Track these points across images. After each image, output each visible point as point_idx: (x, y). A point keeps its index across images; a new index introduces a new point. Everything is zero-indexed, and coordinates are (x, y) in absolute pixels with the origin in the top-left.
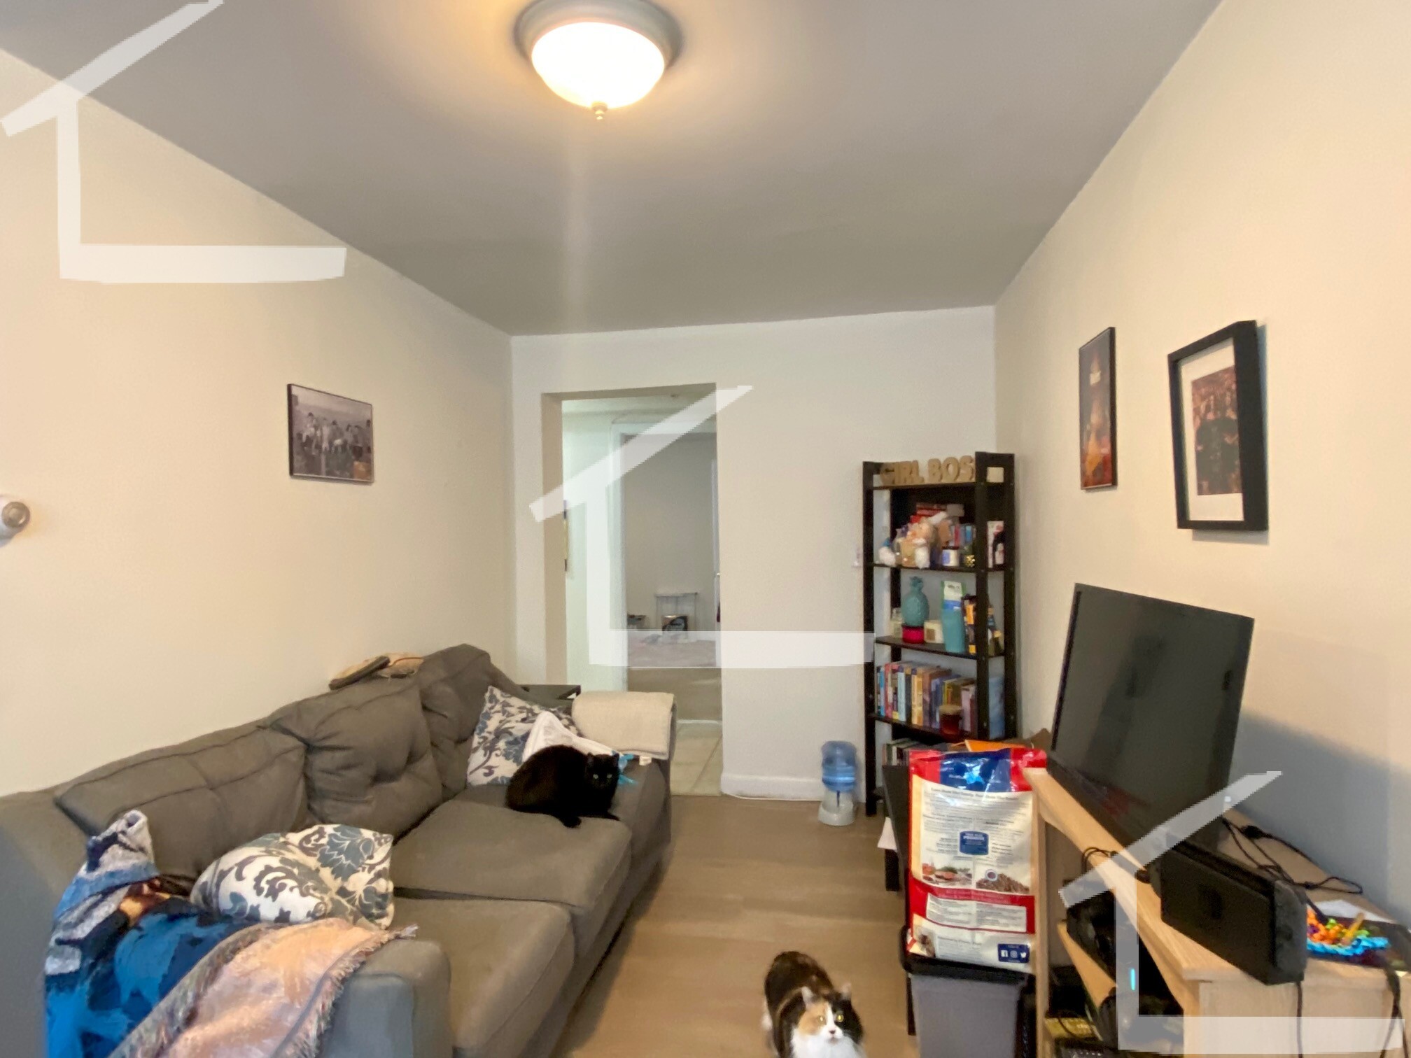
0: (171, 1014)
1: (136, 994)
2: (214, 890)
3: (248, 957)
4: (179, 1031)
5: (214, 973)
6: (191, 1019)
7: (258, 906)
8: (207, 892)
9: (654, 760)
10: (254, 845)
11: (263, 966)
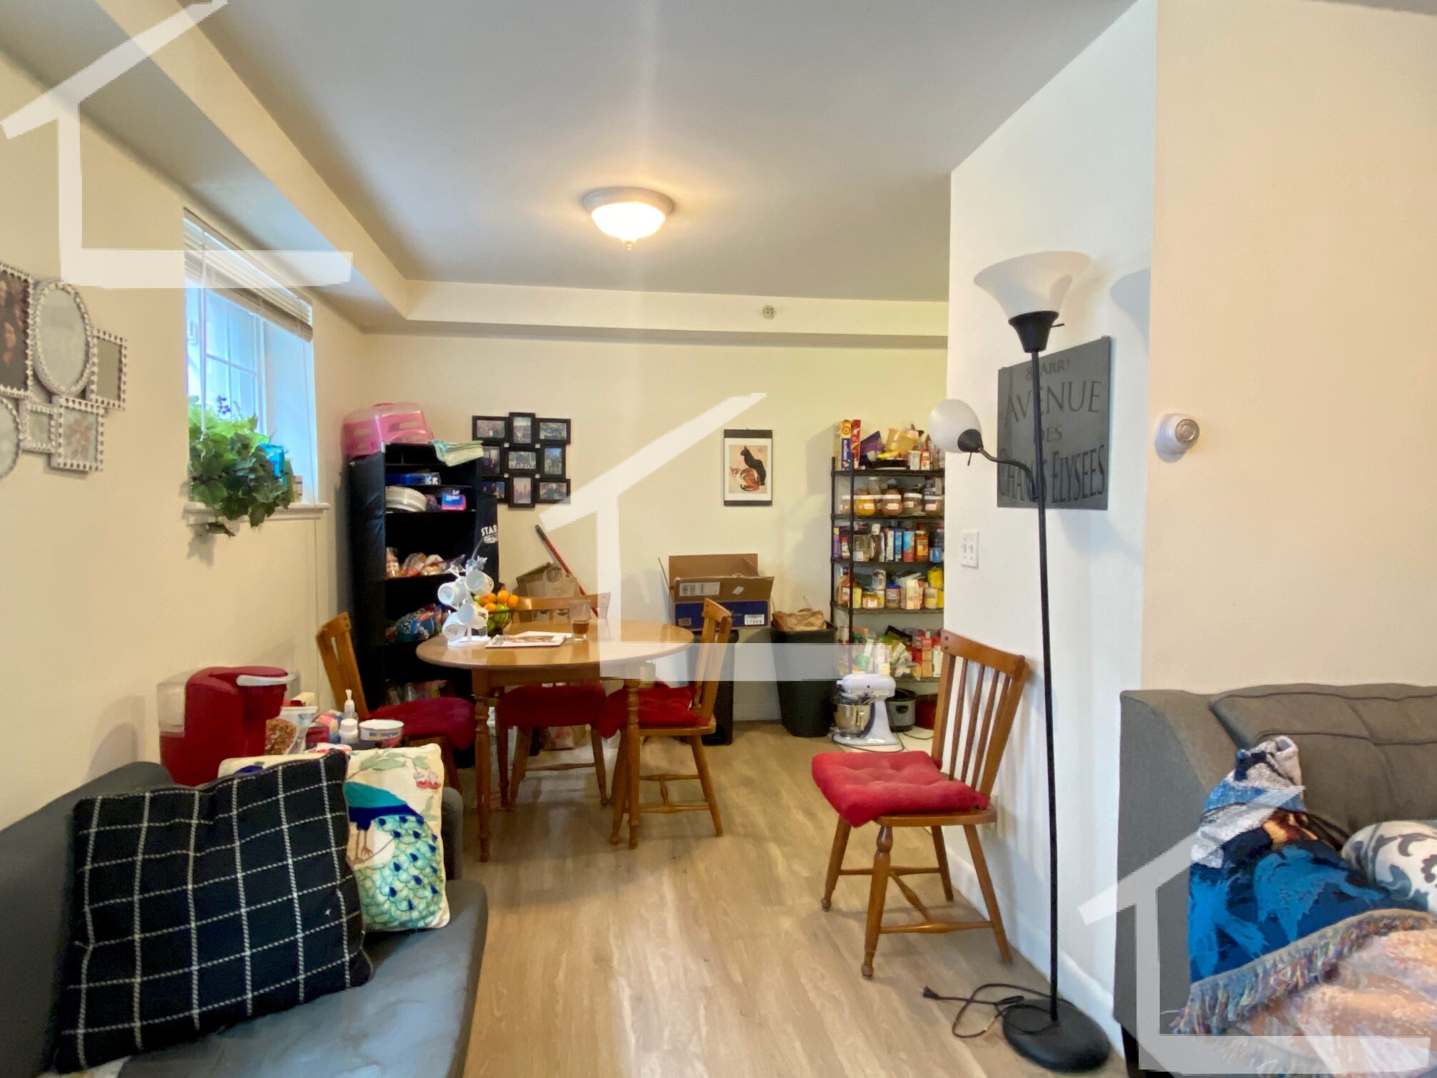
0: (1310, 958)
1: (1273, 919)
2: (1370, 854)
3: (1407, 942)
4: (1313, 982)
5: (1360, 942)
6: (1331, 974)
7: (1426, 894)
8: (1363, 852)
10: (1428, 824)
11: (1425, 961)
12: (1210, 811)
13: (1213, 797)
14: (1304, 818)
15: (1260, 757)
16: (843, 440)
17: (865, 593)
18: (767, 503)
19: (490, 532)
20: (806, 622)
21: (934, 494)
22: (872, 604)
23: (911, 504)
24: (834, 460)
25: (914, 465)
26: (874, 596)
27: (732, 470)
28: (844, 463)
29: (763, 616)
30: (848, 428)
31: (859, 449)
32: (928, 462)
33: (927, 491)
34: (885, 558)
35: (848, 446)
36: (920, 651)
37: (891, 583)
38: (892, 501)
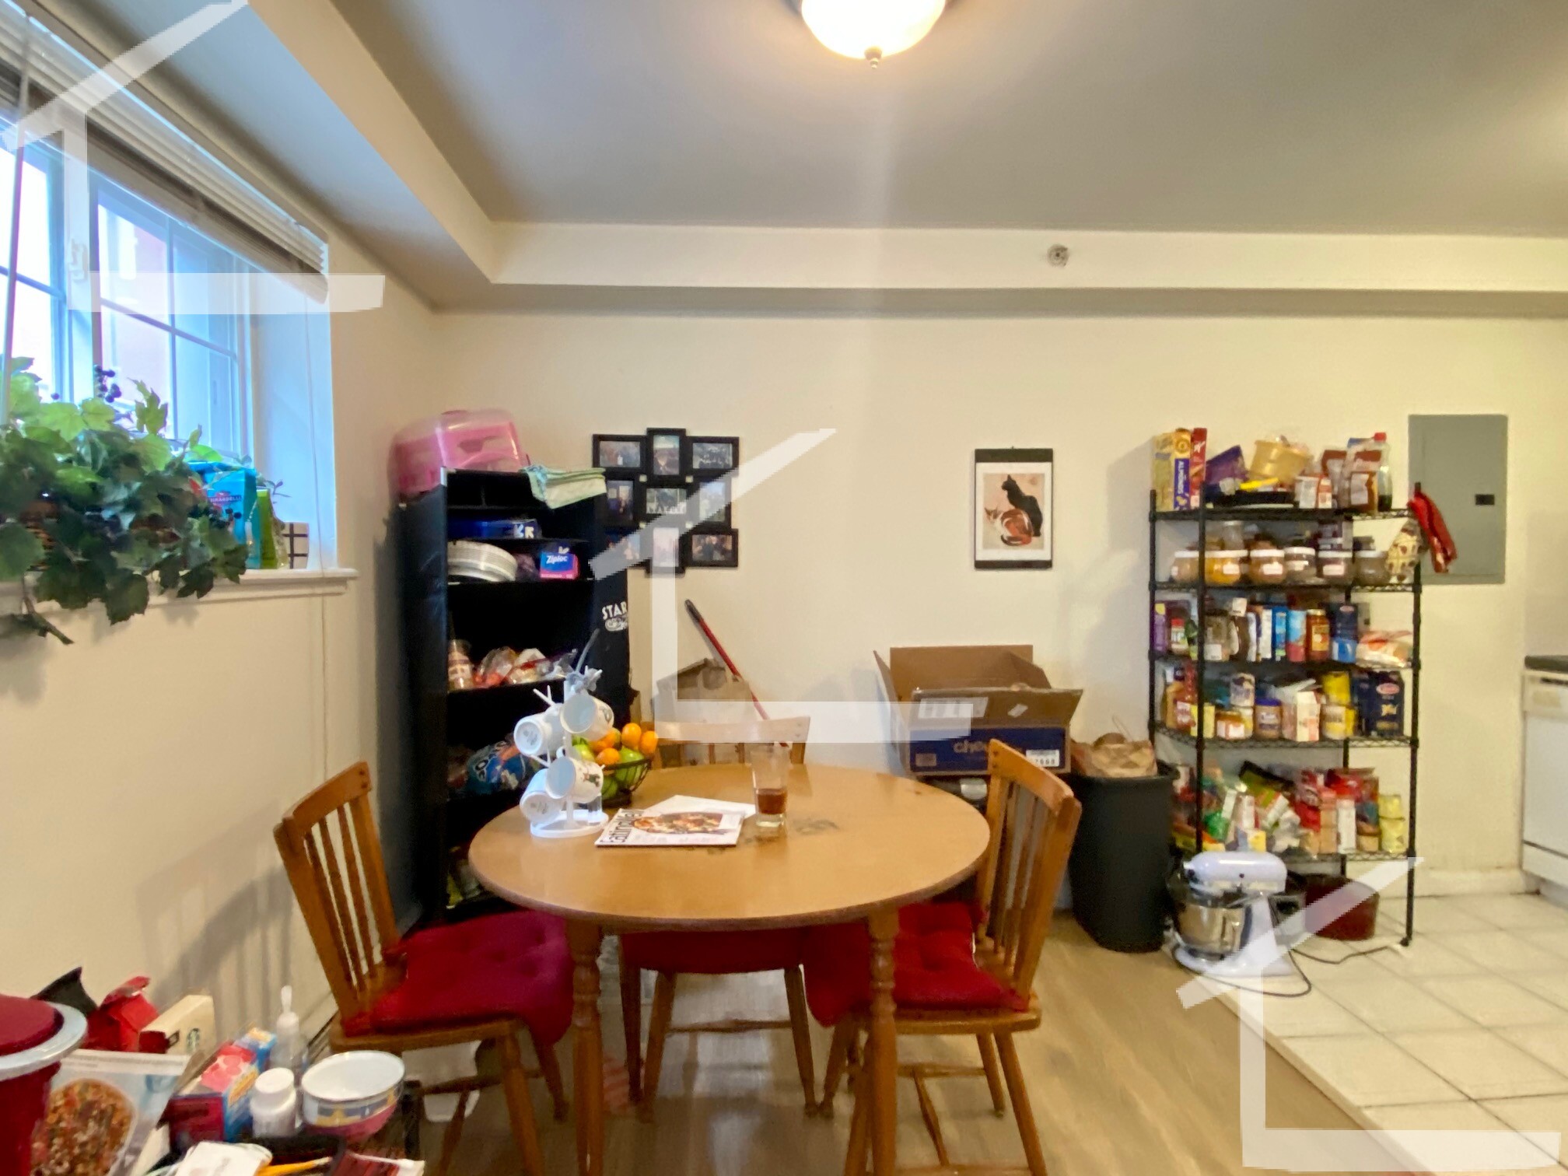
16: (1177, 461)
17: (1222, 712)
18: (1046, 565)
19: (616, 614)
20: (1123, 761)
21: (1340, 548)
22: (1237, 732)
23: (1299, 566)
24: (1153, 495)
25: (1306, 500)
26: (1237, 719)
27: (988, 513)
28: (1179, 498)
29: (1057, 752)
30: (1186, 440)
31: (1204, 474)
32: (1329, 495)
33: (1324, 543)
34: (1258, 654)
35: (1186, 471)
36: (1315, 810)
37: (1261, 698)
38: (1269, 560)
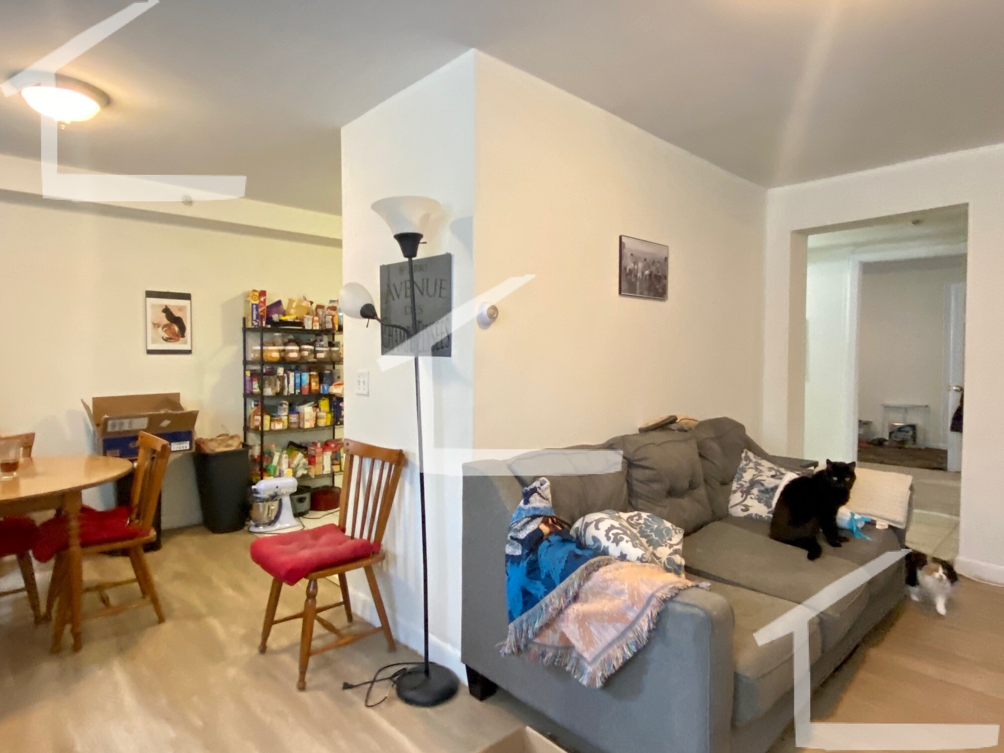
0: (566, 592)
1: (548, 576)
3: (606, 572)
4: (569, 603)
5: (587, 576)
6: (576, 598)
7: (608, 547)
9: (890, 527)
10: (605, 513)
11: (615, 579)
12: (513, 524)
13: (514, 515)
14: (555, 519)
15: (534, 490)
16: (253, 305)
17: (273, 418)
18: (189, 352)
20: (224, 444)
21: (322, 346)
22: (278, 426)
23: (306, 353)
24: (244, 320)
25: (308, 326)
26: (280, 421)
27: (154, 324)
28: (254, 322)
29: (188, 442)
30: (257, 296)
31: (265, 311)
32: (318, 324)
33: (317, 344)
34: (288, 392)
35: (257, 310)
36: (314, 457)
37: (292, 410)
38: (292, 351)
